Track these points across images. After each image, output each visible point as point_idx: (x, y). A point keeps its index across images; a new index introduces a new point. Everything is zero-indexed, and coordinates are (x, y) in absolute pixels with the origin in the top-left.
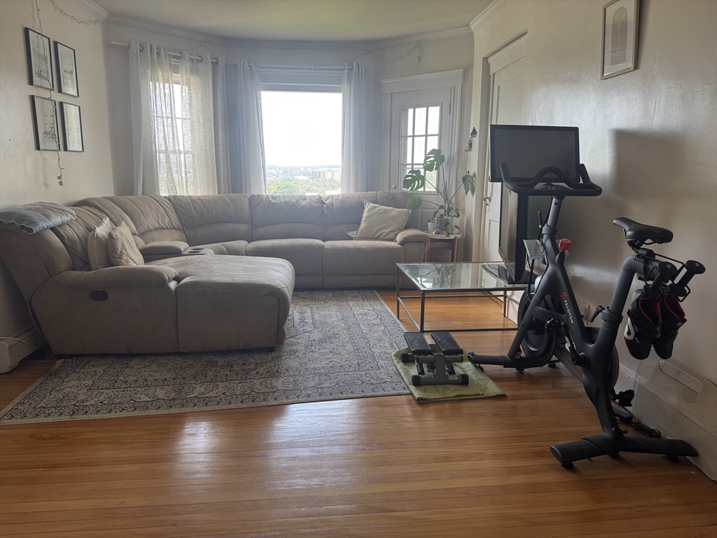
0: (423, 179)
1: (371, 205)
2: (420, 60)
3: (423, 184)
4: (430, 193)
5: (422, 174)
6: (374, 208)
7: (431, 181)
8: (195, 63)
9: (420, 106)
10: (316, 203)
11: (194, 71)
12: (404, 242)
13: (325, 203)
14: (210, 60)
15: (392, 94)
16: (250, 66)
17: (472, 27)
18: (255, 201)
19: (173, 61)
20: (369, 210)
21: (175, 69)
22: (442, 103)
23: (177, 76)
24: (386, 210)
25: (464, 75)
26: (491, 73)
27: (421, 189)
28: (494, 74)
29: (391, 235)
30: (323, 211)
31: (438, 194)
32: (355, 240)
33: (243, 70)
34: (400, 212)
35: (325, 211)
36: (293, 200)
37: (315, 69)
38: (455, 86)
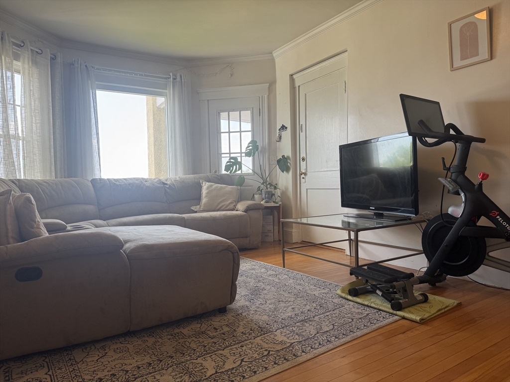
0: (240, 164)
1: (208, 184)
2: (231, 76)
3: (240, 168)
4: (248, 174)
5: (239, 160)
6: (212, 186)
7: (247, 166)
8: (36, 55)
9: (234, 110)
10: (158, 184)
11: (35, 62)
12: (247, 210)
13: (166, 184)
14: (49, 55)
15: (208, 100)
16: (86, 66)
17: (274, 55)
18: (98, 184)
19: (15, 49)
20: (208, 188)
21: (16, 57)
22: (253, 108)
23: (17, 64)
24: (222, 187)
25: (269, 88)
26: (297, 85)
27: (239, 172)
28: (299, 86)
29: (232, 206)
30: (165, 191)
31: (254, 175)
32: (199, 212)
33: (80, 68)
34: (232, 188)
35: (168, 190)
36: (137, 182)
37: (145, 76)
38: (262, 96)
